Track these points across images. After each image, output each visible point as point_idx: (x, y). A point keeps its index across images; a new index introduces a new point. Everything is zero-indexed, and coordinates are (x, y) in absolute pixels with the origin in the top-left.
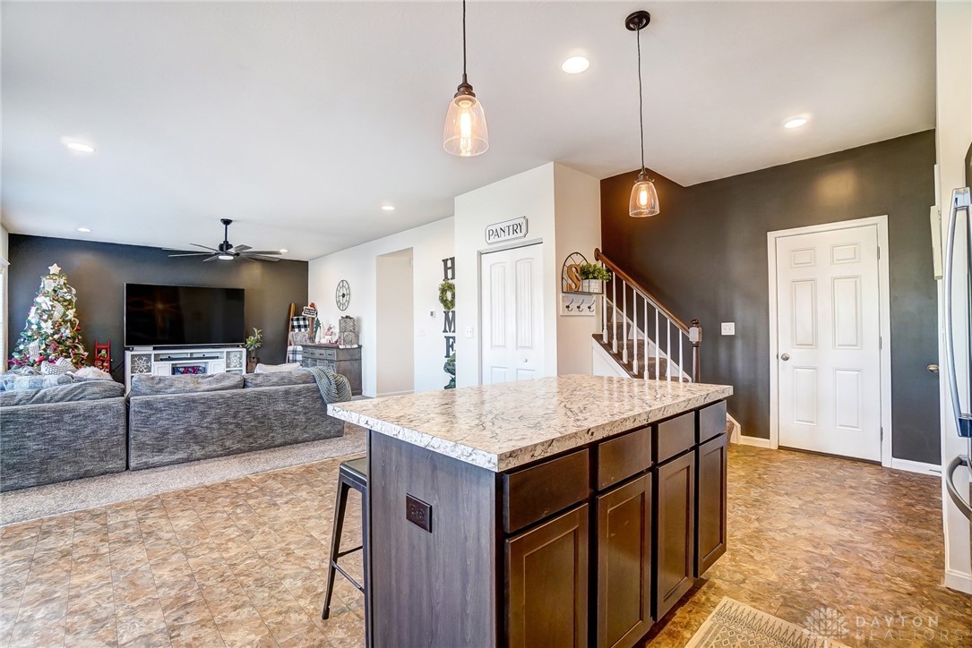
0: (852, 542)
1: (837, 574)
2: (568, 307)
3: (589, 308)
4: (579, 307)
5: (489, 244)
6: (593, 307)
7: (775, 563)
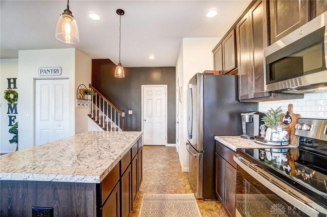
0: (165, 167)
1: (165, 177)
2: (79, 104)
3: (87, 105)
4: (83, 105)
5: (40, 75)
6: (88, 105)
7: (152, 179)
